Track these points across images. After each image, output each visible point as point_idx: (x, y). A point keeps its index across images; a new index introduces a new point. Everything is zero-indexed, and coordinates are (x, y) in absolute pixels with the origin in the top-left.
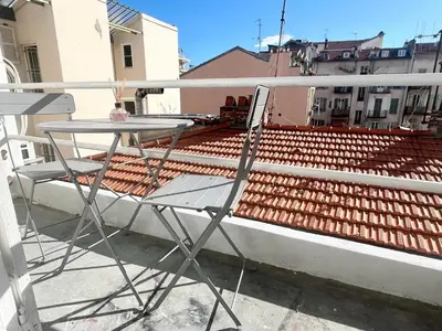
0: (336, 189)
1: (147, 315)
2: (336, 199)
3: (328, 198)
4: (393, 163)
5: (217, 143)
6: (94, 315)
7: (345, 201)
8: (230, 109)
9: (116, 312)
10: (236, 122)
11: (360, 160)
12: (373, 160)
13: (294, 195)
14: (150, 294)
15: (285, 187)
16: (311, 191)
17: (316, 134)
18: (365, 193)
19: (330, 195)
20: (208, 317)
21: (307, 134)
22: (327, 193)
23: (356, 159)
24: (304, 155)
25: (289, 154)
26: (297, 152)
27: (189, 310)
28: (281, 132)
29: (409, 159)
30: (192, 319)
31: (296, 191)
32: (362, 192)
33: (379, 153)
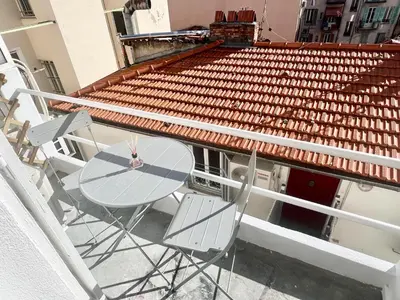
0: (318, 119)
1: (174, 291)
2: (316, 128)
3: (309, 128)
4: (377, 86)
5: (208, 67)
6: (140, 293)
7: (324, 130)
8: (219, 26)
9: (154, 290)
10: (226, 40)
11: (345, 83)
12: (357, 84)
13: (279, 126)
14: (173, 273)
15: (272, 116)
16: (295, 120)
17: (305, 52)
18: (344, 122)
19: (312, 125)
20: (213, 293)
21: (296, 52)
22: (309, 122)
23: (341, 83)
24: (291, 78)
25: (278, 78)
26: (285, 76)
27: (200, 287)
28: (271, 51)
29: (393, 82)
30: (203, 294)
31: (281, 121)
32: (341, 121)
33: (364, 74)
